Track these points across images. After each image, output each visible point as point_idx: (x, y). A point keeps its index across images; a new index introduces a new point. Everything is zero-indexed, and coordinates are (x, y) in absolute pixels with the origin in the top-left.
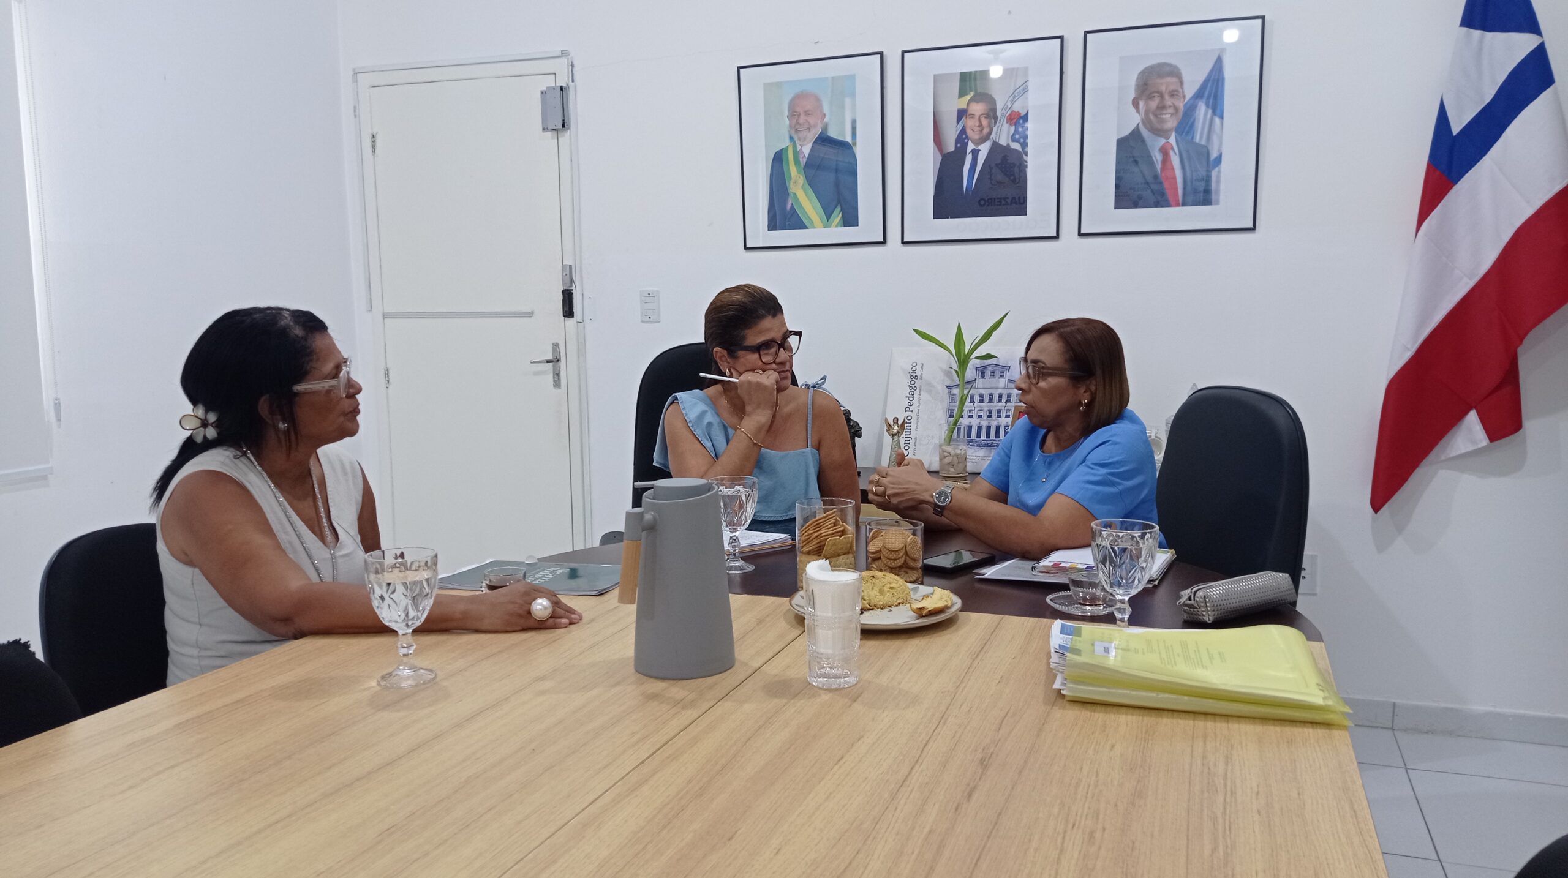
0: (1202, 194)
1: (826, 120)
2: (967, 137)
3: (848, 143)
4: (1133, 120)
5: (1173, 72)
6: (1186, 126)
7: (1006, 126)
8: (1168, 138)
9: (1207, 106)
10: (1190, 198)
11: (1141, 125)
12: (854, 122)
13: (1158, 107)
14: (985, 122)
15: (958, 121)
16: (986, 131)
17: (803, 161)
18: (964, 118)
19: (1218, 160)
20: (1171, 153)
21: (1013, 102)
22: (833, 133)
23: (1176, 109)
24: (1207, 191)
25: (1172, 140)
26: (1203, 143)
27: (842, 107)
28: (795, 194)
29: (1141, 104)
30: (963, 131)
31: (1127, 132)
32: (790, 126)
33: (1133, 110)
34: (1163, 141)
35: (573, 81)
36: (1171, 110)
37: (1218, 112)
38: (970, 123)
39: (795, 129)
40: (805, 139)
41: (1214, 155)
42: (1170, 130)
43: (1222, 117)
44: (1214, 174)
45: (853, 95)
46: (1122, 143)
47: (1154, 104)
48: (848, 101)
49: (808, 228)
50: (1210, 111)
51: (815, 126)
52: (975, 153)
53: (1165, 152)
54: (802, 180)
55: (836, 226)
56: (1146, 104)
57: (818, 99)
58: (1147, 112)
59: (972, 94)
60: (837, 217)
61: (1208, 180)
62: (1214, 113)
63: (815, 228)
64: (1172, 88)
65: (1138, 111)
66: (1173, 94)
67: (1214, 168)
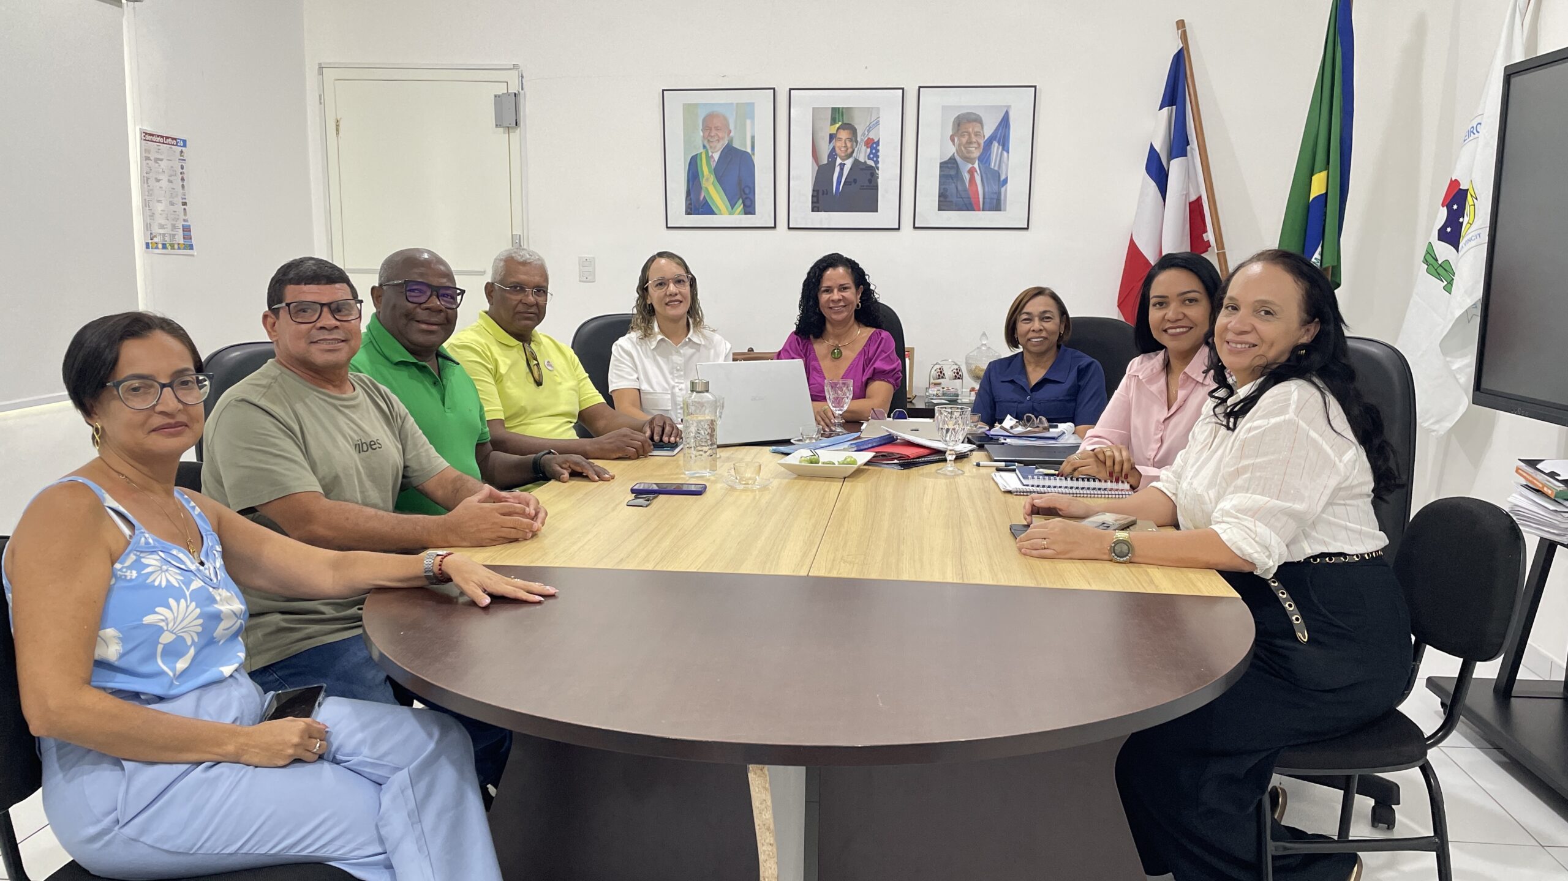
0: (995, 204)
1: (732, 134)
2: (836, 154)
3: (748, 153)
4: (951, 150)
5: (978, 120)
6: (985, 158)
7: (864, 148)
8: (973, 164)
9: (999, 144)
10: (987, 206)
11: (956, 154)
12: (753, 138)
13: (967, 142)
14: (849, 145)
15: (830, 142)
16: (850, 150)
17: (713, 165)
18: (834, 140)
19: (1006, 181)
20: (976, 174)
21: (869, 131)
22: (737, 145)
23: (979, 144)
24: (999, 200)
25: (976, 166)
26: (996, 168)
27: (744, 125)
28: (707, 189)
29: (956, 139)
30: (834, 148)
31: (946, 158)
32: (704, 137)
33: (951, 143)
34: (970, 166)
35: (522, 89)
36: (975, 145)
37: (1006, 148)
38: (839, 144)
39: (708, 138)
40: (715, 148)
41: (1003, 177)
42: (975, 158)
43: (1008, 152)
44: (1003, 190)
45: (752, 118)
46: (943, 165)
47: (964, 140)
48: (748, 122)
49: (716, 214)
50: (1001, 148)
51: (723, 138)
52: (842, 166)
53: (971, 172)
54: (712, 178)
55: (739, 214)
56: (959, 139)
57: (725, 119)
58: (960, 145)
59: (840, 123)
60: (740, 206)
61: (999, 194)
62: (1003, 149)
63: (721, 214)
64: (976, 129)
65: (954, 144)
66: (977, 134)
67: (1003, 186)
